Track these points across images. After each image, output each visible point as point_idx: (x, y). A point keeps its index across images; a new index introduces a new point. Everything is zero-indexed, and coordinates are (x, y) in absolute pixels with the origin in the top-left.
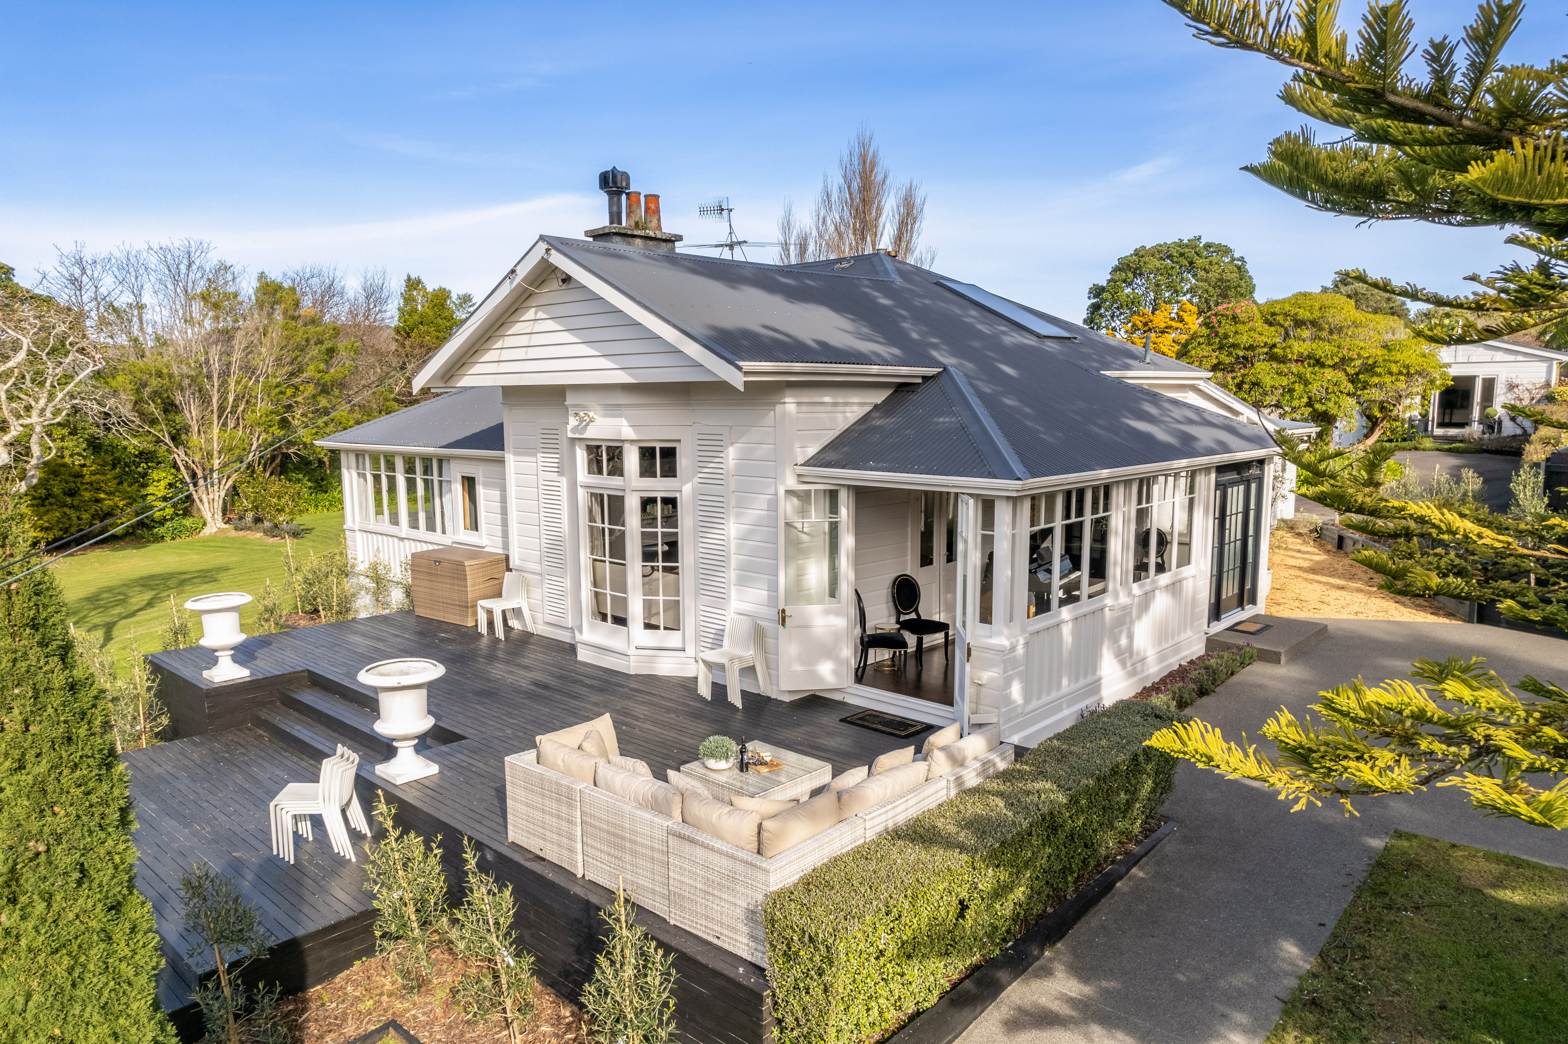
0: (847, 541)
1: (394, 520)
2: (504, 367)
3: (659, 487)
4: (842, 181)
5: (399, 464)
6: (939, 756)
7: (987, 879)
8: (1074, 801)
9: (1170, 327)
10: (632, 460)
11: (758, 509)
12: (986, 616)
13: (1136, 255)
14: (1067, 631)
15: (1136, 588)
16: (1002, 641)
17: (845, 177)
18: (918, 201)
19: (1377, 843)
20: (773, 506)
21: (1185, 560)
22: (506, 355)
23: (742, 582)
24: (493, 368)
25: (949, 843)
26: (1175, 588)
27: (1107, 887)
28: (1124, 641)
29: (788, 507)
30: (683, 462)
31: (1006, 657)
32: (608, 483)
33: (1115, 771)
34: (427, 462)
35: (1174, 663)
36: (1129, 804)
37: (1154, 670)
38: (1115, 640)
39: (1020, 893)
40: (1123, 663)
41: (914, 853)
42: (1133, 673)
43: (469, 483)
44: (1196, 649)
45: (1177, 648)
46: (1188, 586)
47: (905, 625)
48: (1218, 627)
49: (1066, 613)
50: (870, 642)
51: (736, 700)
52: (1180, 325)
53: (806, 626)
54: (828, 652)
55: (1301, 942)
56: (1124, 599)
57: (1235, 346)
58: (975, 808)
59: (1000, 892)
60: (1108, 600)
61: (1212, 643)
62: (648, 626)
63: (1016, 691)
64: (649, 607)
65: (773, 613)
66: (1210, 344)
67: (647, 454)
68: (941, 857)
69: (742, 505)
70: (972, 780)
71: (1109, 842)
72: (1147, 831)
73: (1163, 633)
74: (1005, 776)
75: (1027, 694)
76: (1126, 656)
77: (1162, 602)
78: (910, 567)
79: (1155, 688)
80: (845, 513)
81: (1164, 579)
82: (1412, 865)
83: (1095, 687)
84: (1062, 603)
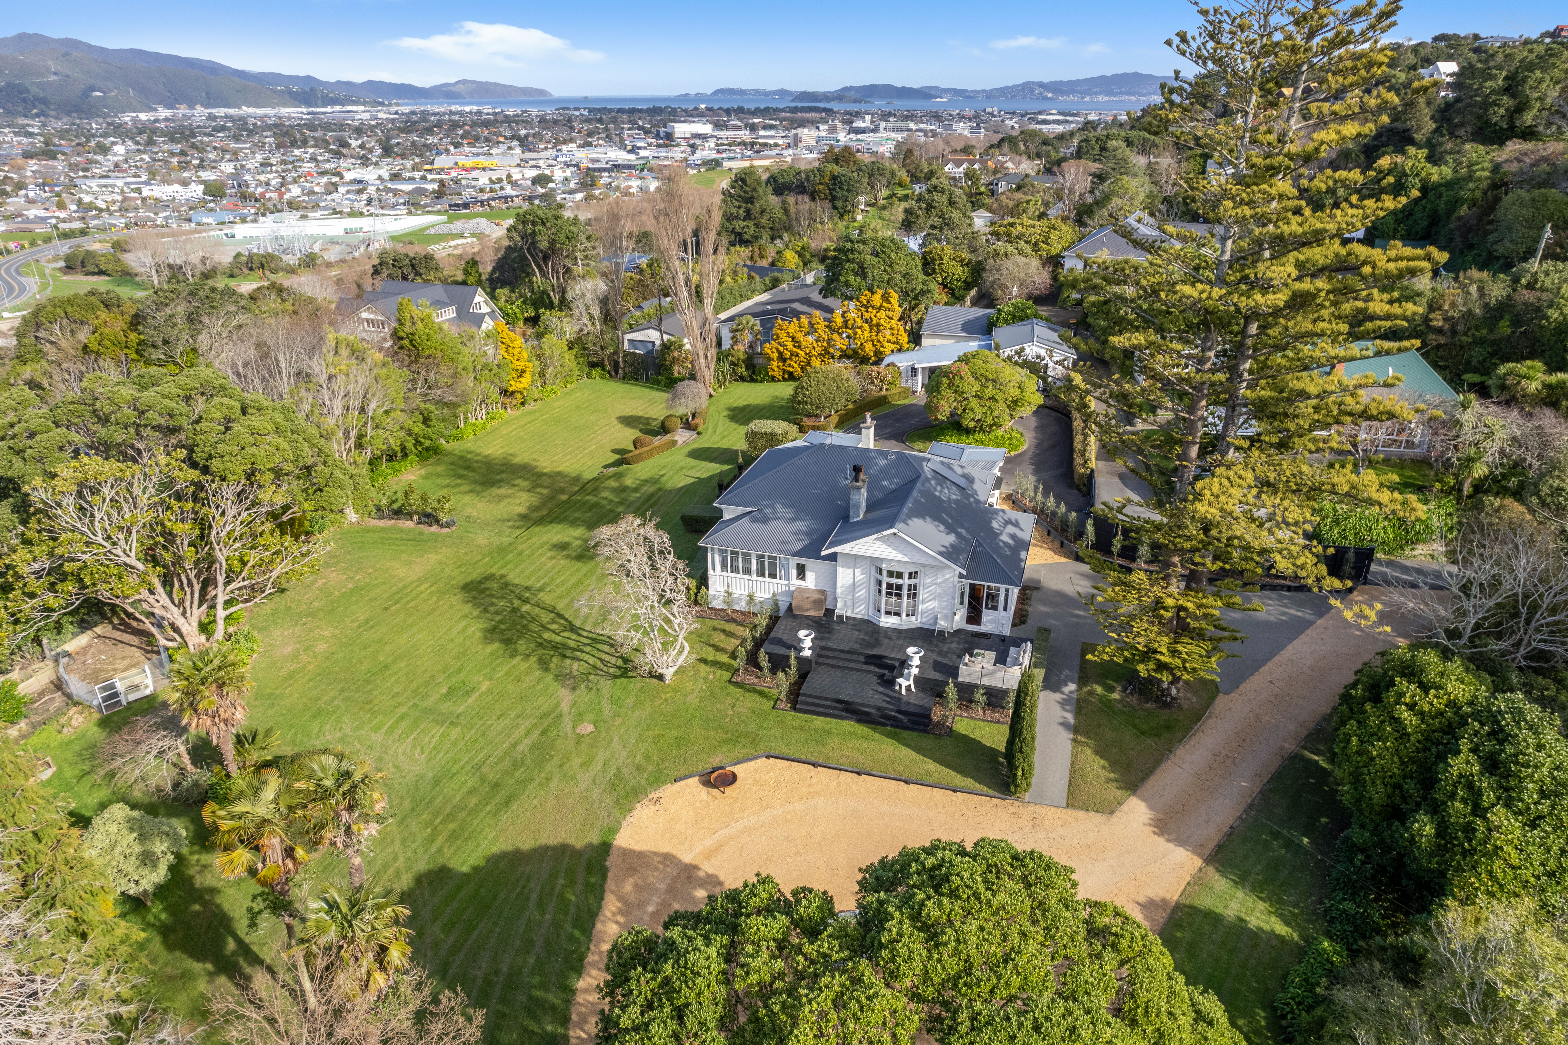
3: (913, 581)
5: (754, 556)
20: (949, 586)
29: (952, 586)
30: (921, 576)
32: (895, 580)
34: (773, 558)
43: (801, 566)
67: (912, 574)
80: (966, 587)
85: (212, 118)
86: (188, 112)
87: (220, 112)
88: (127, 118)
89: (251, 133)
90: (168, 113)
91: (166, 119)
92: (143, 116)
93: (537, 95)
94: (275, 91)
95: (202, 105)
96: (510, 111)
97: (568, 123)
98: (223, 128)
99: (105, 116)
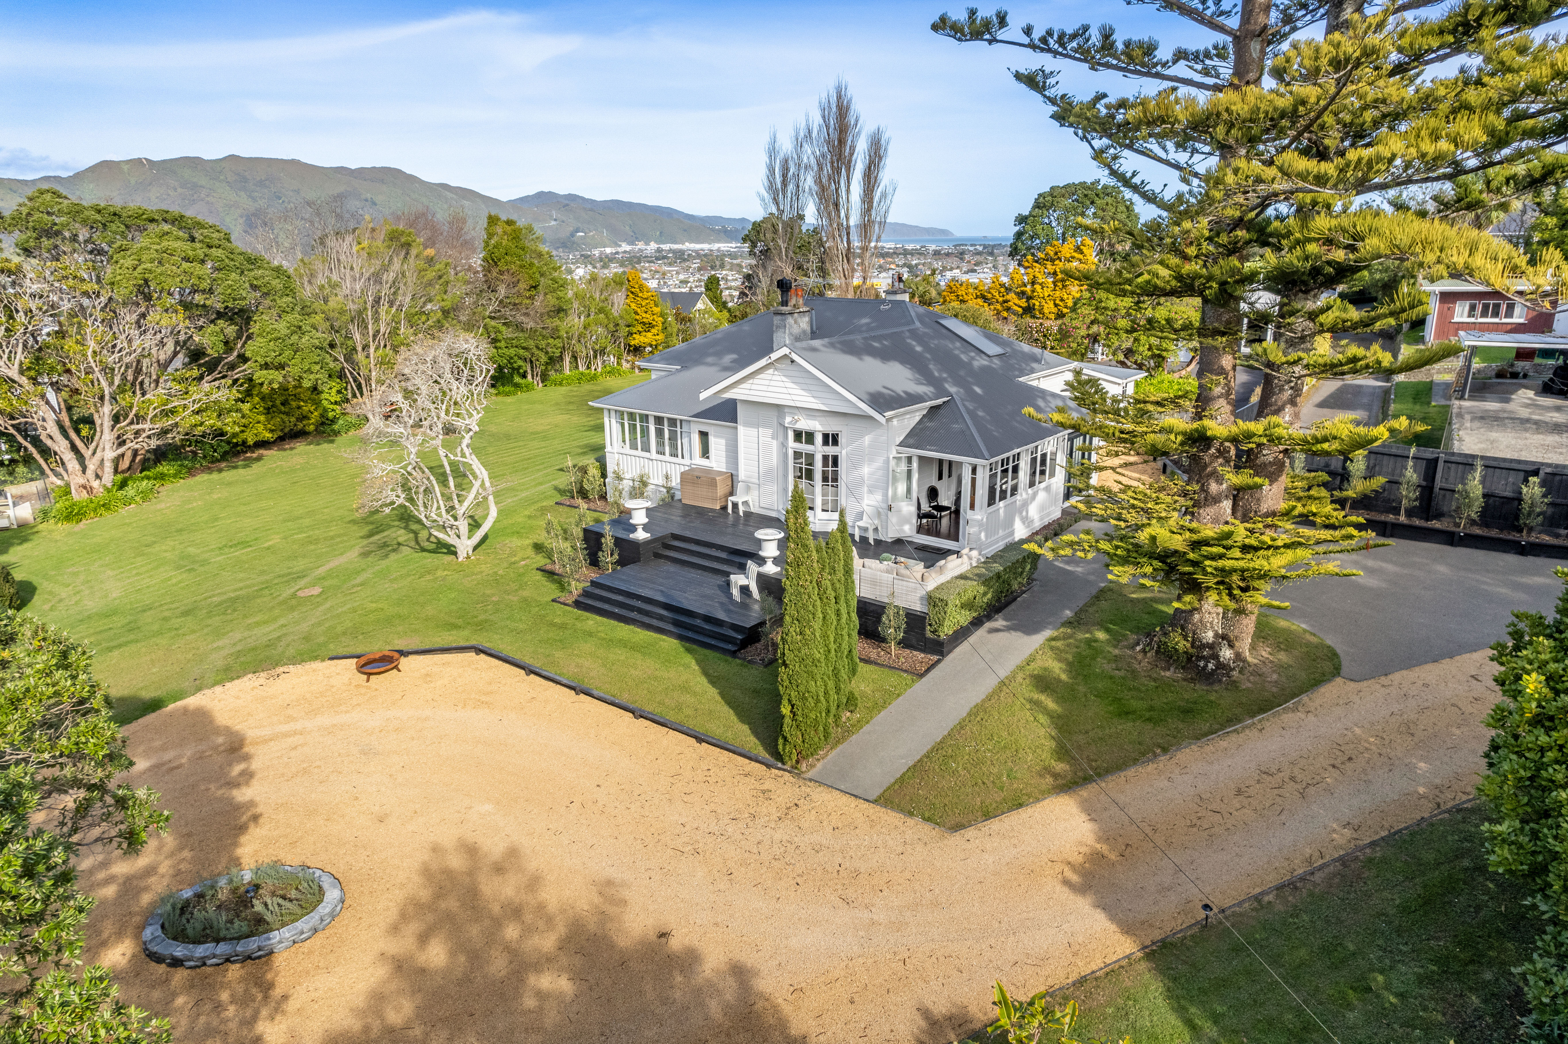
0: (915, 476)
1: (646, 449)
2: (752, 392)
3: (831, 450)
4: (821, 121)
5: (652, 420)
6: (965, 557)
7: (982, 589)
8: (1005, 569)
9: (1073, 257)
10: (819, 439)
11: (879, 463)
12: (972, 507)
13: (1051, 195)
14: (1001, 511)
15: (1030, 491)
16: (979, 517)
17: (824, 117)
18: (883, 142)
19: (1103, 585)
20: (887, 461)
21: (1052, 475)
22: (754, 387)
23: (870, 492)
24: (747, 392)
25: (971, 579)
26: (1048, 489)
27: (1015, 599)
28: (1024, 513)
29: (893, 463)
30: (842, 440)
31: (980, 524)
32: (804, 447)
33: (1018, 561)
34: (673, 422)
35: (1046, 521)
36: (1022, 573)
37: (1037, 525)
38: (1021, 513)
39: (989, 596)
40: (1024, 523)
41: (962, 582)
42: (1028, 526)
43: (704, 435)
44: (1057, 514)
45: (1049, 514)
46: (1054, 487)
47: (934, 508)
48: (1067, 504)
49: (1002, 504)
50: (921, 516)
51: (872, 542)
52: (1081, 256)
53: (899, 511)
54: (907, 521)
55: (1071, 610)
56: (1024, 496)
57: (1106, 308)
58: (977, 571)
59: (985, 594)
60: (1018, 497)
61: (1064, 512)
62: (823, 510)
63: (983, 535)
64: (825, 503)
65: (885, 506)
66: (1090, 305)
67: (826, 437)
68: (970, 583)
69: (871, 460)
70: (974, 564)
71: (1015, 586)
72: (1028, 584)
73: (1042, 508)
74: (984, 563)
75: (987, 537)
76: (1026, 520)
77: (1042, 496)
78: (934, 482)
79: (1037, 533)
80: (915, 465)
81: (1043, 485)
82: (1111, 590)
83: (1012, 533)
84: (1000, 500)
85: (659, 250)
86: (644, 247)
87: (666, 247)
88: (596, 252)
89: (685, 260)
90: (628, 248)
91: (625, 252)
92: (608, 250)
93: (942, 233)
94: (713, 230)
95: (656, 242)
96: (910, 247)
97: (961, 255)
98: (664, 257)
99: (583, 250)
